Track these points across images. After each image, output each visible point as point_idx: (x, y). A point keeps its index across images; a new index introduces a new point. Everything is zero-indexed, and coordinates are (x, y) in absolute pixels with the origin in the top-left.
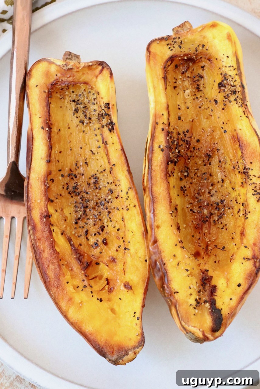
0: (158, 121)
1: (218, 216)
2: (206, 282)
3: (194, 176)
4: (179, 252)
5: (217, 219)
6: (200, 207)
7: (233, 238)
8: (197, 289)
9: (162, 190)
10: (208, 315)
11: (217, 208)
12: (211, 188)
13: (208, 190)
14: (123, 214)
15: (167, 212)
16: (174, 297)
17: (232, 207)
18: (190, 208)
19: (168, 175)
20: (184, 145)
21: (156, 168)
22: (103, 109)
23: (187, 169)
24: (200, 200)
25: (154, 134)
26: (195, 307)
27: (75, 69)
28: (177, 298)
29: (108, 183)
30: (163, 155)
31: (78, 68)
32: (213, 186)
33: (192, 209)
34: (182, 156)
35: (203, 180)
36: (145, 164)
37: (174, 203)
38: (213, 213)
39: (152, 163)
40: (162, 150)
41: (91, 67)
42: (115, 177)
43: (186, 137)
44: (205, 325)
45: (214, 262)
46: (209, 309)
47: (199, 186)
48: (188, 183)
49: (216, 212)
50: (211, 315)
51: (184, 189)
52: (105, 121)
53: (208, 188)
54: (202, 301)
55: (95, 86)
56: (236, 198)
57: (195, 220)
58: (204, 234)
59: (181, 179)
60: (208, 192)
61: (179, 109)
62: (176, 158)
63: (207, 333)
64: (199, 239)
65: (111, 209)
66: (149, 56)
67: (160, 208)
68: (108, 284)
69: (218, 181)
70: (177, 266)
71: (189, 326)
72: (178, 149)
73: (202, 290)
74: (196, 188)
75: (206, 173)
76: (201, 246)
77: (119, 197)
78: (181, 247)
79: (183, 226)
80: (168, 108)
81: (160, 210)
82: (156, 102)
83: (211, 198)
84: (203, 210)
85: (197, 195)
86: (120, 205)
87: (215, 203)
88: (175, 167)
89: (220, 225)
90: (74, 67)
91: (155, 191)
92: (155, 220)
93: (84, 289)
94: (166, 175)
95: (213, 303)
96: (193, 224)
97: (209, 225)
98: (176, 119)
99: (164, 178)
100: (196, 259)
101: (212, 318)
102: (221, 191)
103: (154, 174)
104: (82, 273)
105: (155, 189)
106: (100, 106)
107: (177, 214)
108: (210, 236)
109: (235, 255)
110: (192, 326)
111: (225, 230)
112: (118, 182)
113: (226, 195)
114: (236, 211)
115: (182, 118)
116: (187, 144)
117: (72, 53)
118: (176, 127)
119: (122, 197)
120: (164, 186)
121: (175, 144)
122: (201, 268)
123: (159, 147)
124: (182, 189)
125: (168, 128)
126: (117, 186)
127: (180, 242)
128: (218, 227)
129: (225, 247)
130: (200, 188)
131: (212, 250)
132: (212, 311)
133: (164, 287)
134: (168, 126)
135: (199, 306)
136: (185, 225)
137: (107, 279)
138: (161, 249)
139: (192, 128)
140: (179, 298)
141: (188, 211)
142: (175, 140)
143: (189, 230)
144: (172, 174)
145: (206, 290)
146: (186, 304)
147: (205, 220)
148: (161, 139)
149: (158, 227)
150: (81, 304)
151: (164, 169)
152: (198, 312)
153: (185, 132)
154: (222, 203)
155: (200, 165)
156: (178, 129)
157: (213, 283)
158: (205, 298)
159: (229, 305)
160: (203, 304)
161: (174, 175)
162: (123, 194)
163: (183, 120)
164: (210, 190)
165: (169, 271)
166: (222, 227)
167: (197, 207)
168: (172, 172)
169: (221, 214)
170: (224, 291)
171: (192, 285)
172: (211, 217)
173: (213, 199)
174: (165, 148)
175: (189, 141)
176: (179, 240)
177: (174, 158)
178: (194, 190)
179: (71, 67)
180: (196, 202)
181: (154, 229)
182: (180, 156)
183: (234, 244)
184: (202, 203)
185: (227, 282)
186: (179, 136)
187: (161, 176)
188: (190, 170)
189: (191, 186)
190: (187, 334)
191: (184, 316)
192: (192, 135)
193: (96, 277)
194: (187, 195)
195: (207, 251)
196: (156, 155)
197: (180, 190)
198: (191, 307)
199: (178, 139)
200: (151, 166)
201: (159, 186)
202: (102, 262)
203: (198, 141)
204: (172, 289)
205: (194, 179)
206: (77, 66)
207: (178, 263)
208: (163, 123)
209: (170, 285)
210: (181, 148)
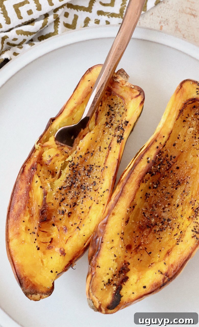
0: (158, 139)
1: (160, 228)
2: (123, 271)
3: (160, 191)
4: (117, 240)
5: (158, 230)
6: (151, 215)
7: (160, 251)
8: (114, 273)
9: (131, 190)
10: (111, 295)
11: (163, 223)
12: (166, 206)
13: (164, 206)
14: (92, 204)
15: (126, 207)
16: (95, 269)
17: (173, 228)
18: (144, 211)
19: (142, 181)
20: (166, 166)
21: (137, 172)
22: (122, 123)
23: (158, 183)
24: (154, 210)
25: (150, 148)
26: (106, 284)
27: (120, 85)
28: (96, 271)
29: (96, 177)
30: (147, 166)
31: (123, 85)
32: (169, 206)
33: (145, 213)
34: (160, 173)
35: (165, 197)
36: (131, 163)
37: (135, 202)
38: (158, 224)
39: (136, 167)
40: (148, 162)
41: (132, 89)
42: (102, 176)
43: (171, 160)
44: (105, 301)
45: (138, 259)
46: (115, 291)
47: (159, 200)
48: (153, 193)
49: (161, 225)
50: (113, 296)
51: (148, 196)
52: (118, 133)
53: (165, 205)
54: (112, 283)
55: (128, 104)
56: (179, 224)
57: (143, 222)
58: (143, 235)
59: (150, 188)
60: (163, 208)
61: (178, 138)
62: (155, 172)
63: (103, 306)
64: (137, 237)
65: (87, 195)
66: (179, 90)
67: (122, 202)
68: (51, 242)
69: (174, 204)
70: (110, 249)
71: (93, 295)
72: (160, 166)
73: (117, 275)
74: (156, 200)
75: (170, 194)
76: (135, 242)
77: (97, 191)
78: (121, 237)
79: (131, 221)
80: (170, 134)
81: (122, 203)
82: (165, 125)
83: (163, 213)
84: (152, 218)
85: (154, 205)
86: (95, 197)
87: (163, 219)
88: (151, 178)
89: (158, 235)
90: (121, 83)
91: (126, 188)
92: (114, 209)
93: (32, 234)
94: (140, 181)
95: (119, 288)
96: (139, 223)
97: (150, 231)
98: (172, 144)
99: (138, 182)
100: (126, 251)
101: (112, 298)
102: (172, 212)
103: (132, 176)
104: (38, 223)
105: (127, 186)
106: (122, 120)
107: (132, 211)
108: (146, 239)
109: (154, 264)
110: (95, 296)
111: (159, 242)
112: (103, 181)
113: (174, 217)
114: (174, 233)
115: (176, 146)
116: (169, 166)
117: (125, 72)
118: (168, 150)
119: (98, 193)
120: (135, 188)
121: (160, 161)
122: (126, 259)
123: (148, 158)
124: (147, 195)
125: (162, 148)
126: (101, 183)
127: (122, 233)
128: (155, 236)
129: (152, 253)
130: (159, 201)
131: (141, 250)
132: (115, 294)
133: (93, 258)
134: (163, 147)
135: (108, 285)
136: (133, 221)
137: (52, 239)
138: (106, 231)
139: (179, 156)
140: (98, 271)
141: (141, 213)
142: (162, 158)
143: (134, 226)
144: (146, 181)
145: (120, 277)
146: (100, 279)
147: (149, 226)
148: (152, 154)
149: (113, 214)
150: (23, 242)
151: (141, 176)
152: (105, 289)
153: (173, 157)
154: (168, 221)
155: (169, 185)
156: (168, 152)
157: (128, 274)
158: (116, 282)
159: (129, 296)
160: (112, 285)
161: (146, 182)
162: (101, 191)
163: (176, 148)
164: (165, 207)
165: (102, 249)
166: (158, 238)
167: (149, 214)
168: (146, 180)
169: (163, 228)
170: (132, 285)
171: (113, 268)
172: (155, 226)
173: (163, 214)
174: (151, 162)
175: (171, 165)
176: (123, 232)
177: (154, 171)
178: (154, 201)
179: (119, 81)
180: (151, 210)
181: (110, 214)
182: (158, 172)
183: (159, 256)
184: (154, 213)
185: (137, 280)
186: (166, 157)
187: (136, 179)
188: (160, 185)
189: (154, 196)
190: (89, 300)
191: (94, 286)
192: (176, 162)
193: (46, 232)
194: (147, 201)
195: (137, 249)
196: (142, 162)
197: (145, 195)
198: (103, 283)
199: (164, 159)
200: (134, 168)
201: (131, 186)
202: (57, 226)
203: (178, 168)
204: (97, 263)
205: (159, 193)
206: (123, 83)
207: (112, 248)
208: (160, 143)
209: (97, 259)
210: (163, 166)
